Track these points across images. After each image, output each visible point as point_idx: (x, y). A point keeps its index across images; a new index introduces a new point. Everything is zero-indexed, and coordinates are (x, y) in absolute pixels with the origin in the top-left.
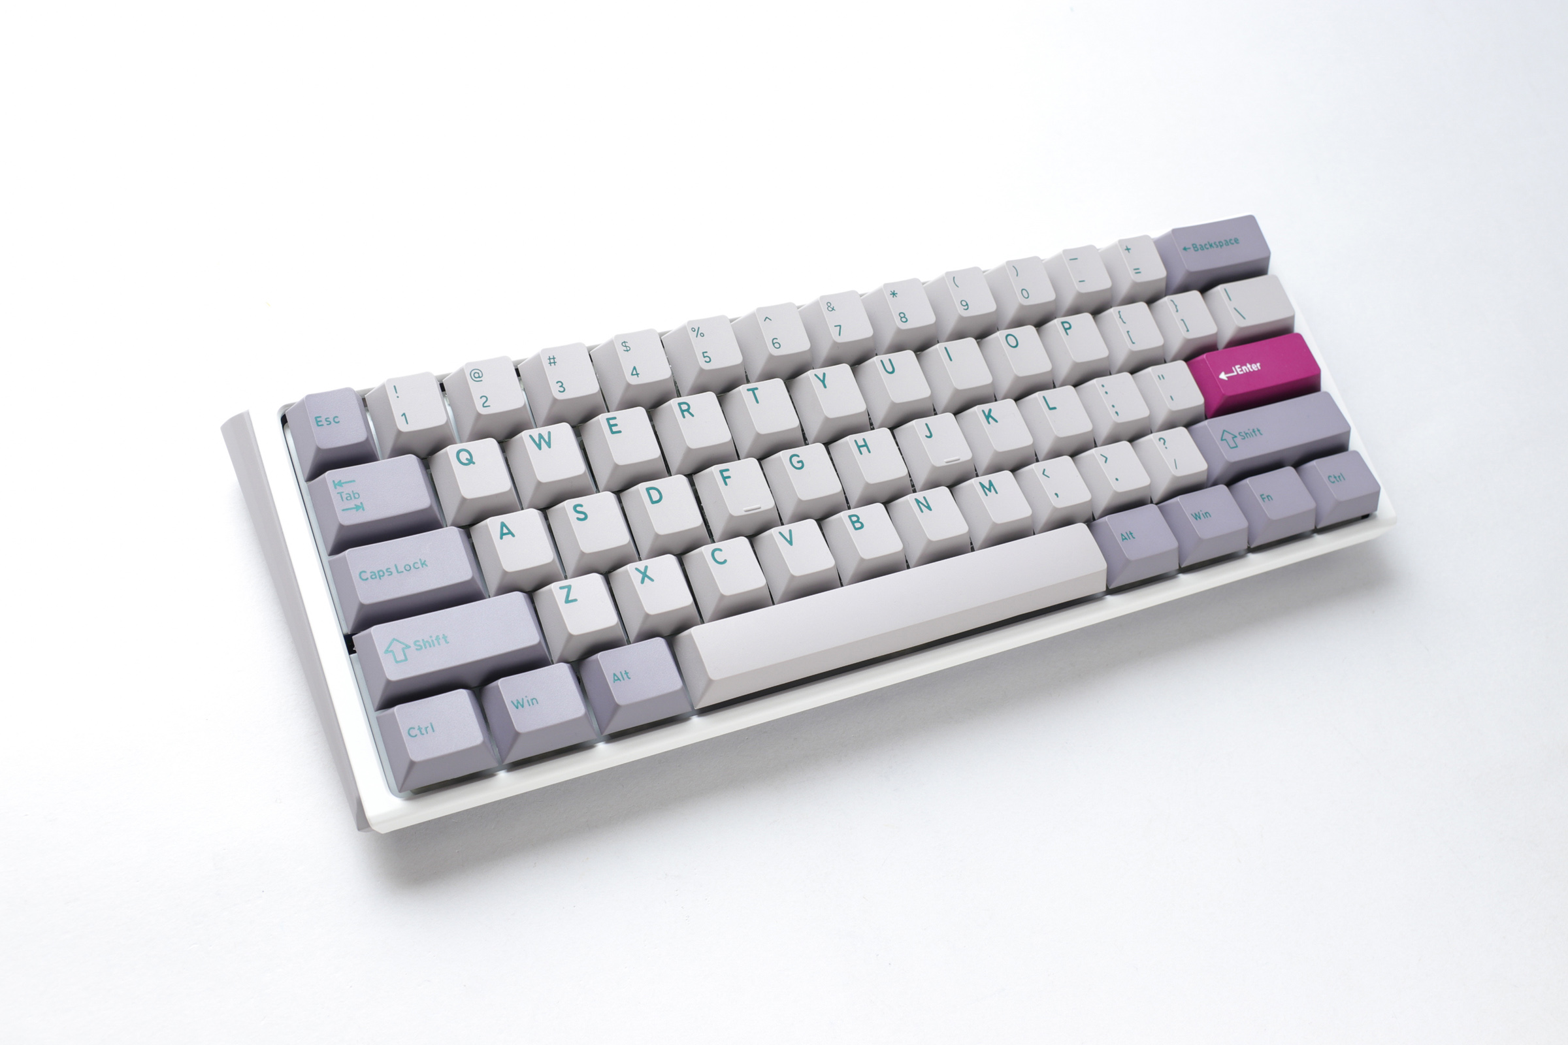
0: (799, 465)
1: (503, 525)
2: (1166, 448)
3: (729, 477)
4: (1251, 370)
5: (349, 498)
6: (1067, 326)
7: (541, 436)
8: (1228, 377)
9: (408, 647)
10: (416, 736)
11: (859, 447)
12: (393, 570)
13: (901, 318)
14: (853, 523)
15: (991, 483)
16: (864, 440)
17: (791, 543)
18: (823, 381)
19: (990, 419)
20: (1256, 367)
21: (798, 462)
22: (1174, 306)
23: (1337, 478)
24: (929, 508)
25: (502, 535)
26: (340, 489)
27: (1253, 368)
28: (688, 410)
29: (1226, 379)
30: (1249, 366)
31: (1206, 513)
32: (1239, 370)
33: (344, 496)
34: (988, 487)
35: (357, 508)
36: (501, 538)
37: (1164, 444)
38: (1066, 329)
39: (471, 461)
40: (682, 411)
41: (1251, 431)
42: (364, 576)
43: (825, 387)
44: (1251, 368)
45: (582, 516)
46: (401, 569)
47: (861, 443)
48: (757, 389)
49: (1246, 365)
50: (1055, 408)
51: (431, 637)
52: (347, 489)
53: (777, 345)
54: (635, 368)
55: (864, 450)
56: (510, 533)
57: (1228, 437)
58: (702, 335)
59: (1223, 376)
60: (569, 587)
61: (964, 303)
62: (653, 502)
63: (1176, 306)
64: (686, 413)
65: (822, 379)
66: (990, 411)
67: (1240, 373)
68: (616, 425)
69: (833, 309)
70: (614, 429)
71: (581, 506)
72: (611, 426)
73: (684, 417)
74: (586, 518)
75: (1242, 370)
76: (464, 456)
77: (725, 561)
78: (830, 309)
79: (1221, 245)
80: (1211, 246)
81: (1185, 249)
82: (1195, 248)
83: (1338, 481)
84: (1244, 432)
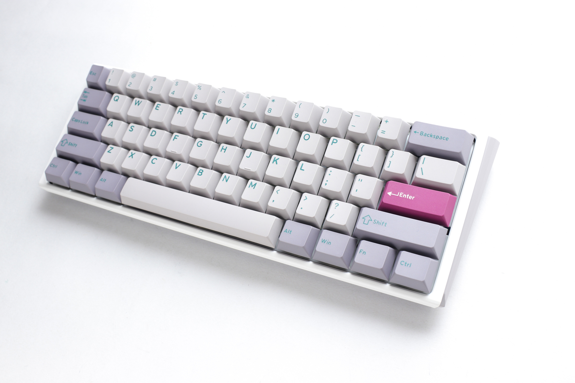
0: (200, 145)
1: (112, 122)
2: (335, 208)
3: (176, 138)
4: (407, 198)
5: (84, 97)
6: (335, 141)
7: (139, 101)
8: (391, 195)
9: (67, 143)
10: (52, 167)
11: (222, 149)
13: (269, 110)
14: (199, 172)
15: (255, 185)
16: (227, 147)
17: (176, 168)
18: (228, 121)
19: (275, 162)
21: (200, 144)
23: (406, 265)
24: (227, 181)
25: (110, 125)
26: (84, 94)
27: (410, 197)
28: (181, 112)
29: (390, 195)
30: (408, 195)
31: (329, 242)
32: (401, 194)
34: (253, 185)
35: (83, 100)
36: (108, 125)
37: (336, 206)
38: (333, 142)
39: (117, 100)
40: (179, 111)
41: (382, 222)
42: (73, 119)
43: (227, 123)
44: (408, 197)
46: (82, 122)
47: (224, 148)
48: (206, 114)
49: (407, 195)
50: (303, 170)
51: (74, 143)
52: (86, 94)
53: (220, 102)
54: (174, 92)
55: (223, 151)
56: (112, 125)
57: (368, 218)
58: (200, 89)
59: (390, 194)
60: (113, 148)
61: (297, 115)
62: (151, 135)
63: (393, 155)
64: (179, 113)
65: (228, 120)
66: (278, 159)
67: (400, 196)
68: (159, 107)
69: (248, 97)
70: (157, 108)
71: (134, 127)
72: (157, 107)
73: (178, 113)
74: (132, 131)
75: (403, 196)
76: (117, 98)
77: (154, 163)
78: (247, 97)
79: (437, 137)
80: (431, 136)
81: (415, 132)
82: (422, 134)
83: (405, 266)
84: (378, 221)
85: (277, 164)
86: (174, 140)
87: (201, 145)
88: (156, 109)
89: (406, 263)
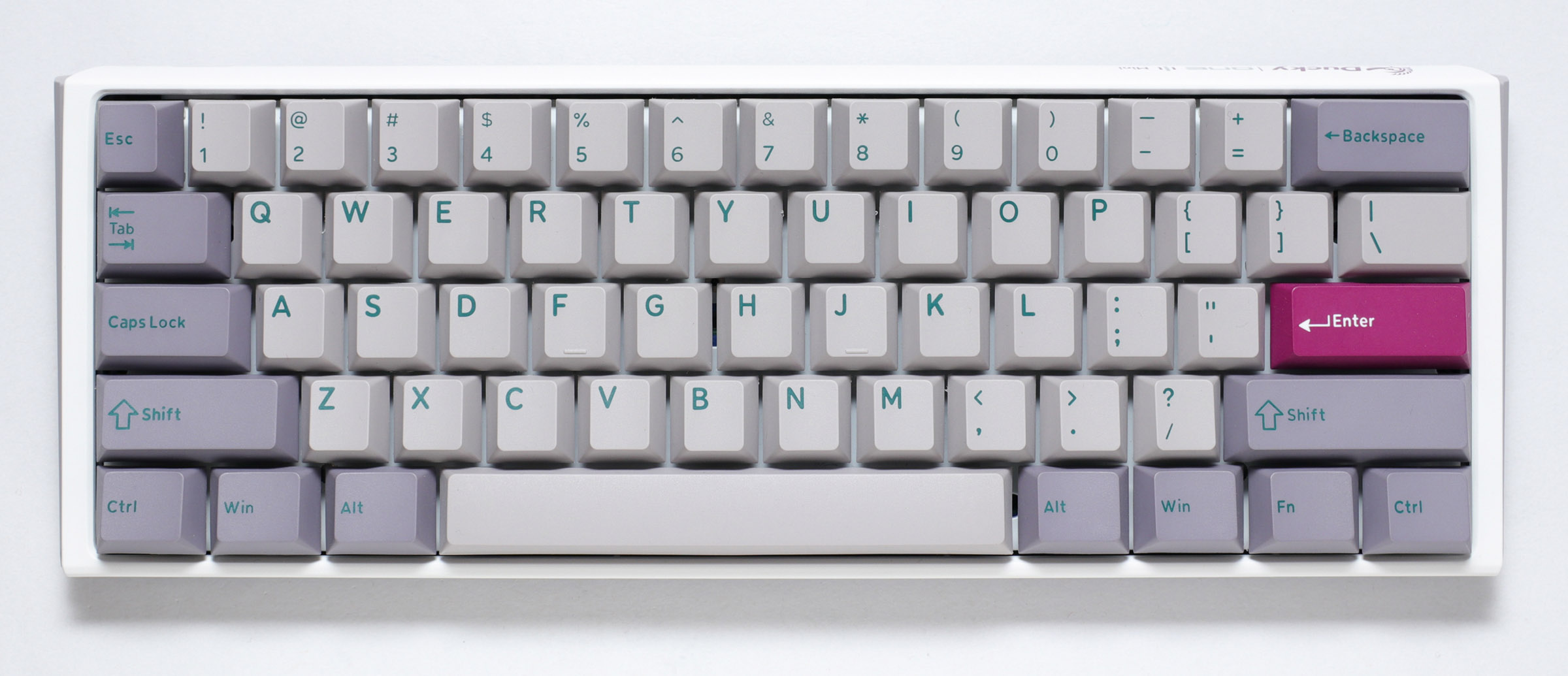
0: (658, 310)
1: (282, 299)
2: (1169, 405)
3: (563, 305)
4: (1356, 325)
5: (122, 231)
6: (1099, 206)
7: (356, 205)
8: (1311, 328)
9: (136, 413)
10: (115, 511)
11: (742, 305)
12: (147, 323)
13: (860, 153)
14: (695, 398)
15: (898, 393)
16: (753, 297)
17: (607, 405)
18: (726, 213)
19: (934, 310)
20: (1364, 322)
21: (657, 306)
22: (1279, 211)
23: (1411, 508)
24: (801, 404)
25: (277, 311)
26: (114, 219)
27: (1361, 322)
28: (540, 213)
29: (1309, 330)
30: (1355, 318)
31: (1184, 505)
32: (1335, 321)
33: (117, 227)
34: (892, 397)
35: (126, 245)
36: (274, 315)
37: (1169, 399)
38: (1095, 211)
39: (266, 218)
40: (533, 212)
41: (1310, 411)
42: (114, 321)
43: (726, 220)
44: (1358, 322)
45: (373, 311)
46: (156, 323)
47: (747, 299)
48: (637, 203)
49: (1351, 317)
50: (1032, 314)
51: (164, 408)
52: (122, 220)
53: (677, 157)
54: (488, 150)
55: (747, 310)
56: (286, 311)
57: (1269, 412)
58: (587, 124)
59: (1306, 325)
60: (331, 390)
61: (957, 150)
62: (461, 314)
63: (1281, 211)
64: (536, 216)
65: (726, 208)
66: (940, 296)
67: (1335, 325)
68: (447, 212)
69: (771, 123)
70: (444, 216)
71: (377, 297)
72: (440, 212)
73: (532, 220)
74: (377, 313)
75: (1341, 323)
76: (260, 211)
77: (520, 406)
78: (767, 122)
79: (1392, 138)
80: (1375, 137)
81: (1329, 135)
82: (1347, 136)
83: (1409, 512)
84: (1299, 410)
85: (941, 313)
86: (555, 313)
87: (661, 307)
88: (439, 220)
89: (1408, 505)
